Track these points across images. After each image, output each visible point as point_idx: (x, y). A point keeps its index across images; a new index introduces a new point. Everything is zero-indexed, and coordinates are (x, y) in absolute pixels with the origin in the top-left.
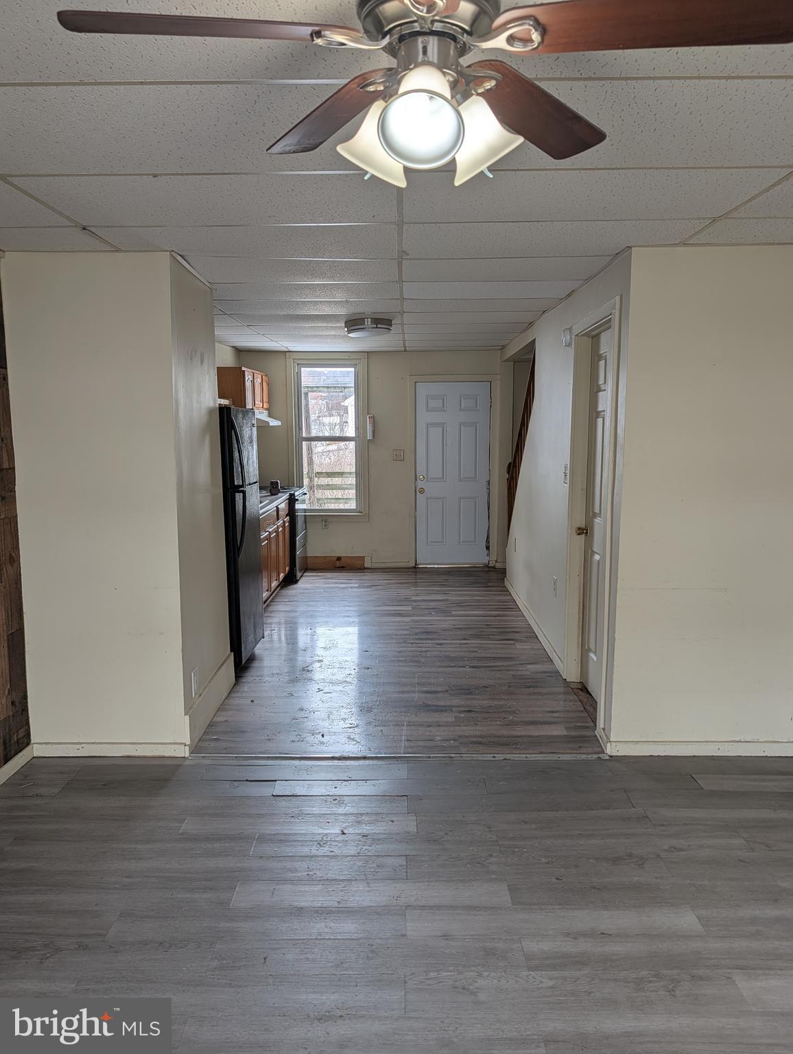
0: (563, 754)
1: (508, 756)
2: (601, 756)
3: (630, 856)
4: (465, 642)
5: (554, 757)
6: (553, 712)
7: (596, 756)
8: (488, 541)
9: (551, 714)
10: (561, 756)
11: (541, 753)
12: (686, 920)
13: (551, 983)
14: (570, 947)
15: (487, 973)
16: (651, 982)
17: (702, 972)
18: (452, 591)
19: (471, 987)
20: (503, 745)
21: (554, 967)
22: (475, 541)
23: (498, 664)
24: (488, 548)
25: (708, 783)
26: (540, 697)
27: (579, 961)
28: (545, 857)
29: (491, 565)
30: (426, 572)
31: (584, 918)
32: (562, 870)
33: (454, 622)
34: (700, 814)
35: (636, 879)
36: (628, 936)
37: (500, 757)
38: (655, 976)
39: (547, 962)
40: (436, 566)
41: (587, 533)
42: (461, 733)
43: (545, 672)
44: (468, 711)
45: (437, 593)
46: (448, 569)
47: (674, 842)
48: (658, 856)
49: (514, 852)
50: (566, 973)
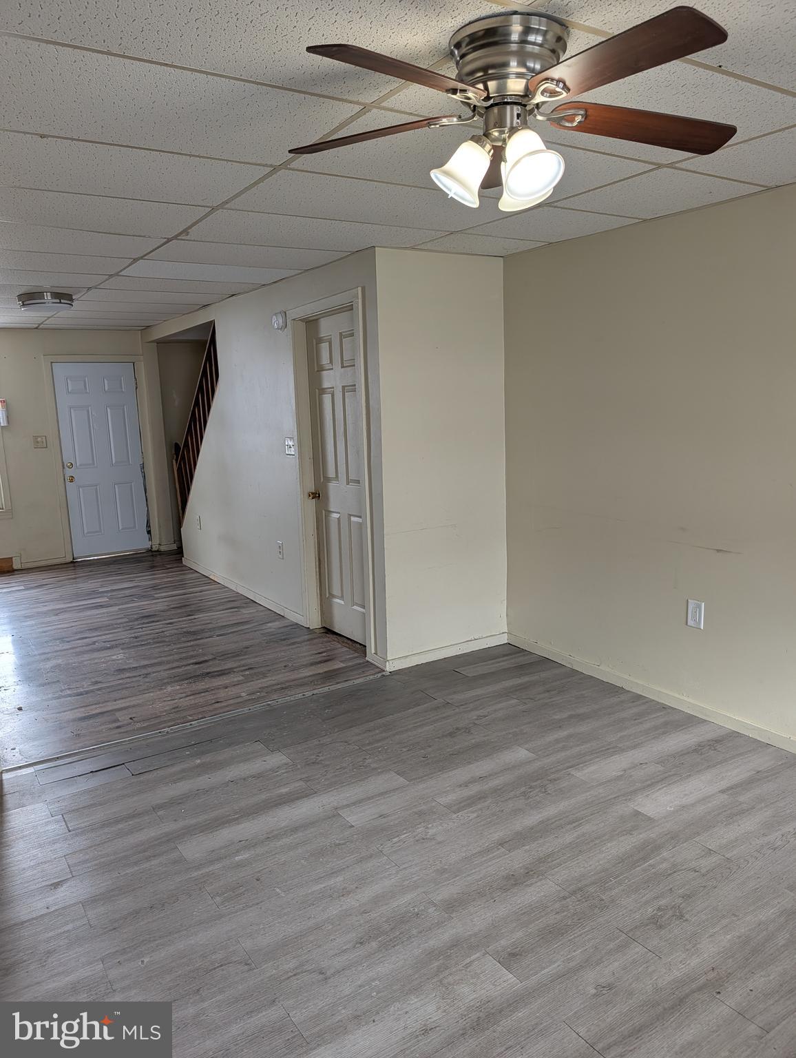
0: (355, 679)
1: (315, 692)
2: (384, 673)
3: (457, 729)
4: (190, 618)
5: (350, 683)
6: (320, 653)
7: (379, 675)
8: (148, 526)
9: (321, 655)
10: (354, 681)
11: (338, 683)
12: (521, 753)
13: (475, 815)
14: (466, 792)
15: (430, 825)
16: (530, 792)
17: (552, 776)
18: (136, 577)
19: (428, 837)
20: (301, 685)
21: (469, 805)
22: (135, 526)
23: (239, 628)
24: (149, 532)
25: (470, 672)
26: (299, 645)
27: (481, 797)
28: (404, 747)
29: (155, 548)
30: (90, 565)
31: (462, 773)
32: (422, 751)
33: (166, 604)
34: (479, 692)
35: (473, 741)
36: (496, 774)
37: (308, 694)
38: (530, 788)
39: (462, 805)
40: (96, 558)
41: (319, 496)
42: (260, 686)
43: (287, 626)
44: (249, 669)
45: (122, 581)
46: (114, 559)
47: (478, 713)
48: (475, 724)
49: (379, 752)
50: (479, 806)
